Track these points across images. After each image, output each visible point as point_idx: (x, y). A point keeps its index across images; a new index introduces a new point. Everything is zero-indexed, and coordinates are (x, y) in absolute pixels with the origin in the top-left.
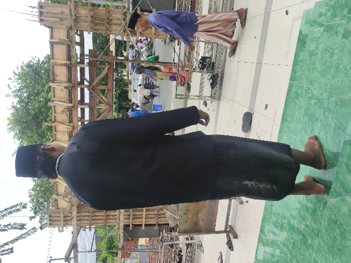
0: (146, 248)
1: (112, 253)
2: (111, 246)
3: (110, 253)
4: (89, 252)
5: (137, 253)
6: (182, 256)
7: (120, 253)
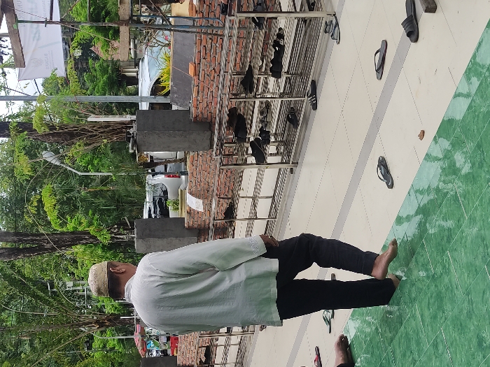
0: (190, 23)
1: (104, 31)
2: (99, 14)
3: (99, 29)
4: (46, 22)
5: (167, 33)
6: (282, 48)
7: (124, 30)
